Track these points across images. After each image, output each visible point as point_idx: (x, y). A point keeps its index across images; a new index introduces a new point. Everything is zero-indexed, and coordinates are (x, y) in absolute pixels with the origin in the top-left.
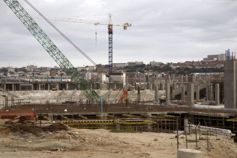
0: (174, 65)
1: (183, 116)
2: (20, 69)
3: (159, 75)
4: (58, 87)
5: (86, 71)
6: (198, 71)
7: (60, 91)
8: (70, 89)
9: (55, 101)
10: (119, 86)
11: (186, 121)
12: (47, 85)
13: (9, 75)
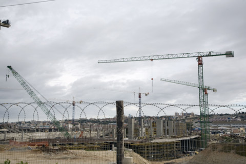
0: (101, 119)
1: (112, 143)
2: (28, 122)
3: (95, 125)
4: (48, 130)
5: (60, 123)
6: (112, 122)
7: (49, 133)
8: (54, 131)
9: (46, 137)
10: (78, 129)
11: (113, 145)
12: (43, 129)
13: (22, 125)
